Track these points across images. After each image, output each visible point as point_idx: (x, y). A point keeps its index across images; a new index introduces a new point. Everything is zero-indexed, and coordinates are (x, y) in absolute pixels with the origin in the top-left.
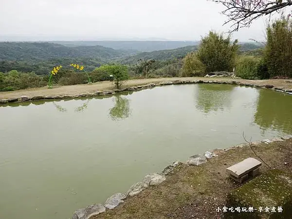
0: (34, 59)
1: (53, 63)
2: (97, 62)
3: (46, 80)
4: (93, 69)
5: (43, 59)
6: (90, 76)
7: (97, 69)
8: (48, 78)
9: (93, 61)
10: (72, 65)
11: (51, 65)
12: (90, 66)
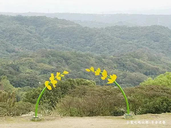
0: (13, 51)
1: (50, 63)
2: (151, 65)
3: (32, 99)
4: (140, 81)
5: (31, 53)
6: (132, 98)
7: (149, 81)
8: (35, 96)
9: (141, 61)
10: (92, 69)
11: (47, 66)
12: (133, 74)
